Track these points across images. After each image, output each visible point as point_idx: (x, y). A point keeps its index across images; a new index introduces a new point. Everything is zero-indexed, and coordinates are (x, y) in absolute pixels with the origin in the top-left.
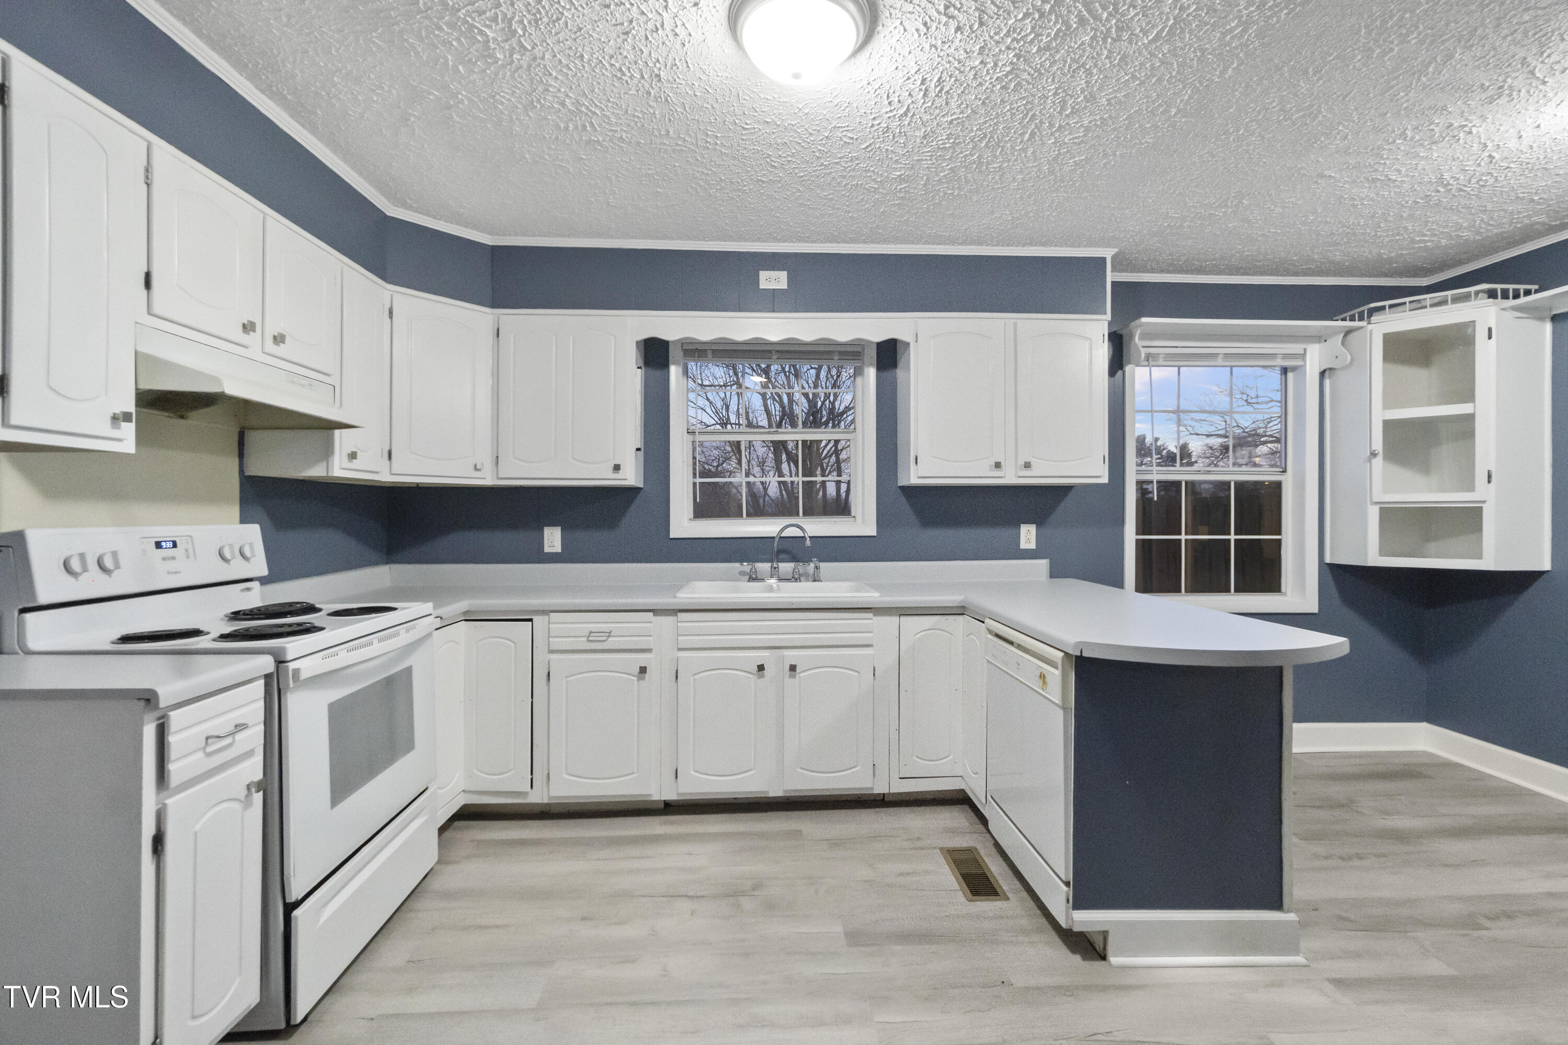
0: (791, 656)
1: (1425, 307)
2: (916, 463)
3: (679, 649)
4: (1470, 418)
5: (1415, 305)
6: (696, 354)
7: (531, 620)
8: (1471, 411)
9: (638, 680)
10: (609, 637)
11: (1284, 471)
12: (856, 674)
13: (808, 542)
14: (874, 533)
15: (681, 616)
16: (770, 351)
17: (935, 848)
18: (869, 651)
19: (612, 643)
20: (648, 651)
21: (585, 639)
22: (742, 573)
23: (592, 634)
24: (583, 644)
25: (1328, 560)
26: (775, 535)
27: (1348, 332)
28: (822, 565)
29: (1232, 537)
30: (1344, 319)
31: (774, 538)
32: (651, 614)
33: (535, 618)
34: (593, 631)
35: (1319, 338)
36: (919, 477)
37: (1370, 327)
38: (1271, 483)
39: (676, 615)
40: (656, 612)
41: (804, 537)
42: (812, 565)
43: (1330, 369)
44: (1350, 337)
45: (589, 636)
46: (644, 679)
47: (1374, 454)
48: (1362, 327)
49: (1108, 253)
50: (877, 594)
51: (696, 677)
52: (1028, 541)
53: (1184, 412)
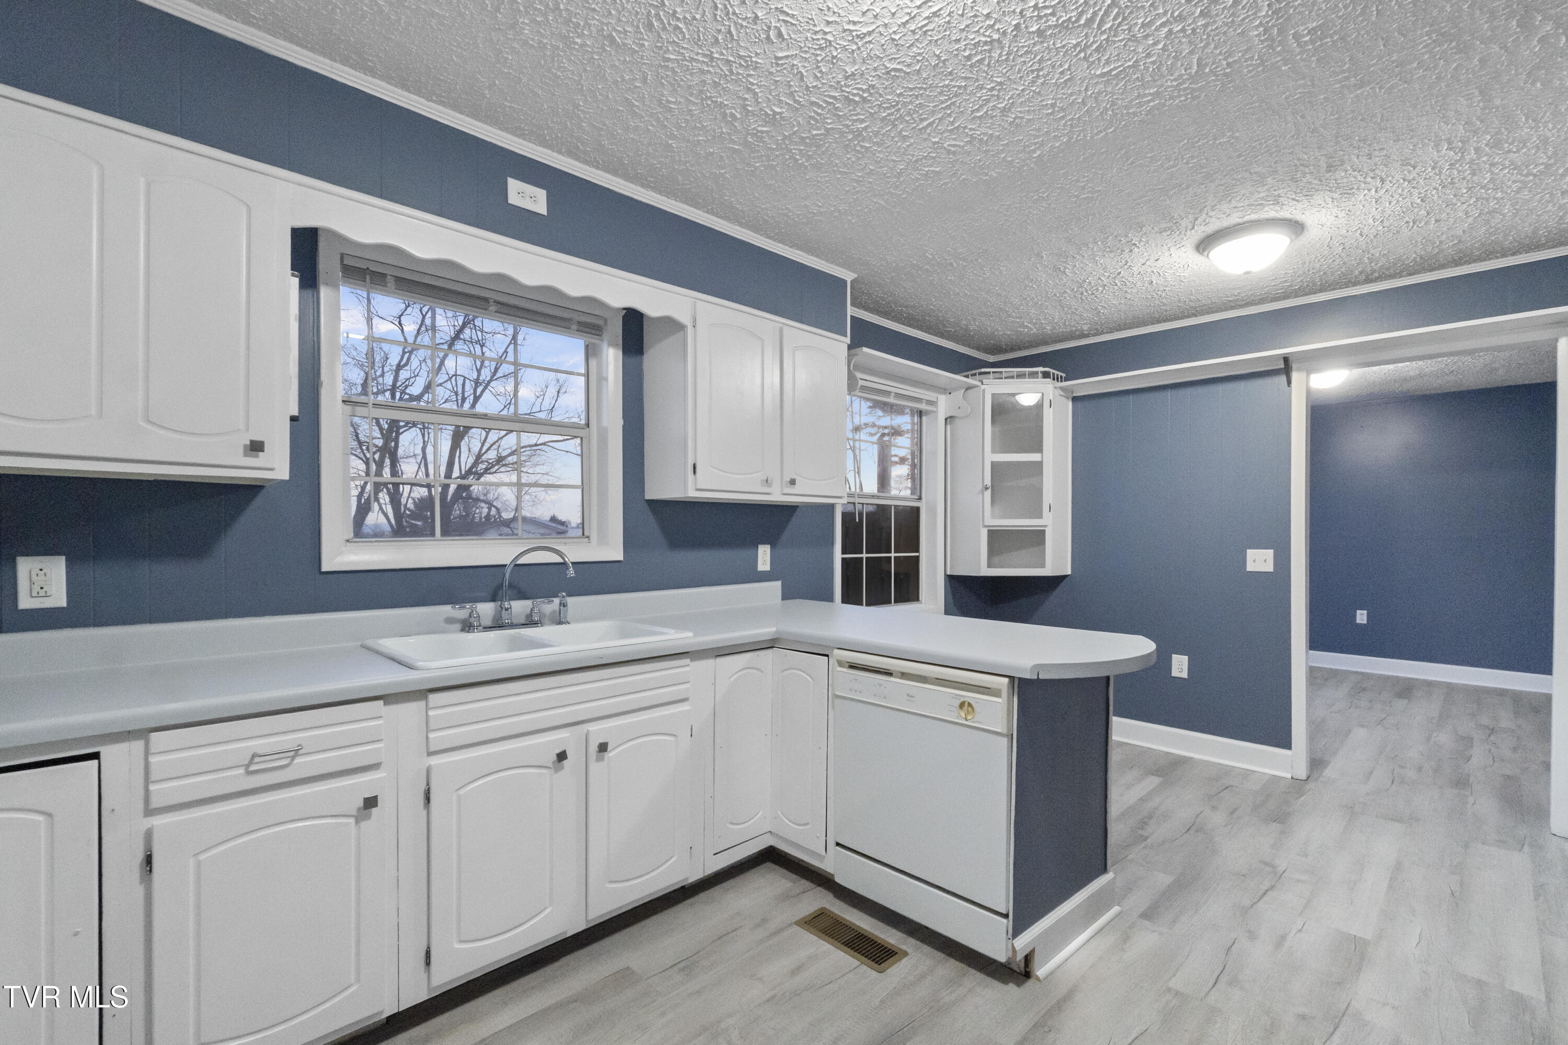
0: (599, 731)
1: (1002, 378)
2: (695, 472)
3: (430, 754)
4: (1040, 464)
5: (997, 375)
6: (368, 277)
7: (96, 756)
8: (1039, 459)
9: (357, 822)
10: (293, 758)
11: (920, 498)
12: (672, 738)
13: (571, 572)
14: (621, 558)
15: (434, 698)
16: (486, 300)
17: (791, 925)
18: (684, 707)
19: (304, 765)
20: (375, 766)
21: (241, 771)
22: (450, 621)
23: (257, 760)
24: (237, 779)
25: (948, 573)
26: (508, 563)
27: (969, 388)
28: (570, 600)
29: (893, 555)
30: (967, 377)
31: (505, 566)
32: (381, 702)
33: (105, 751)
34: (260, 752)
35: (946, 391)
36: (697, 490)
37: (983, 387)
38: (912, 508)
39: (426, 698)
40: (389, 698)
41: (564, 564)
42: (557, 601)
43: (951, 417)
44: (970, 392)
45: (251, 762)
46: (368, 817)
47: (987, 488)
48: (977, 386)
49: (848, 276)
50: (690, 634)
51: (462, 792)
52: (764, 563)
53: (862, 441)
